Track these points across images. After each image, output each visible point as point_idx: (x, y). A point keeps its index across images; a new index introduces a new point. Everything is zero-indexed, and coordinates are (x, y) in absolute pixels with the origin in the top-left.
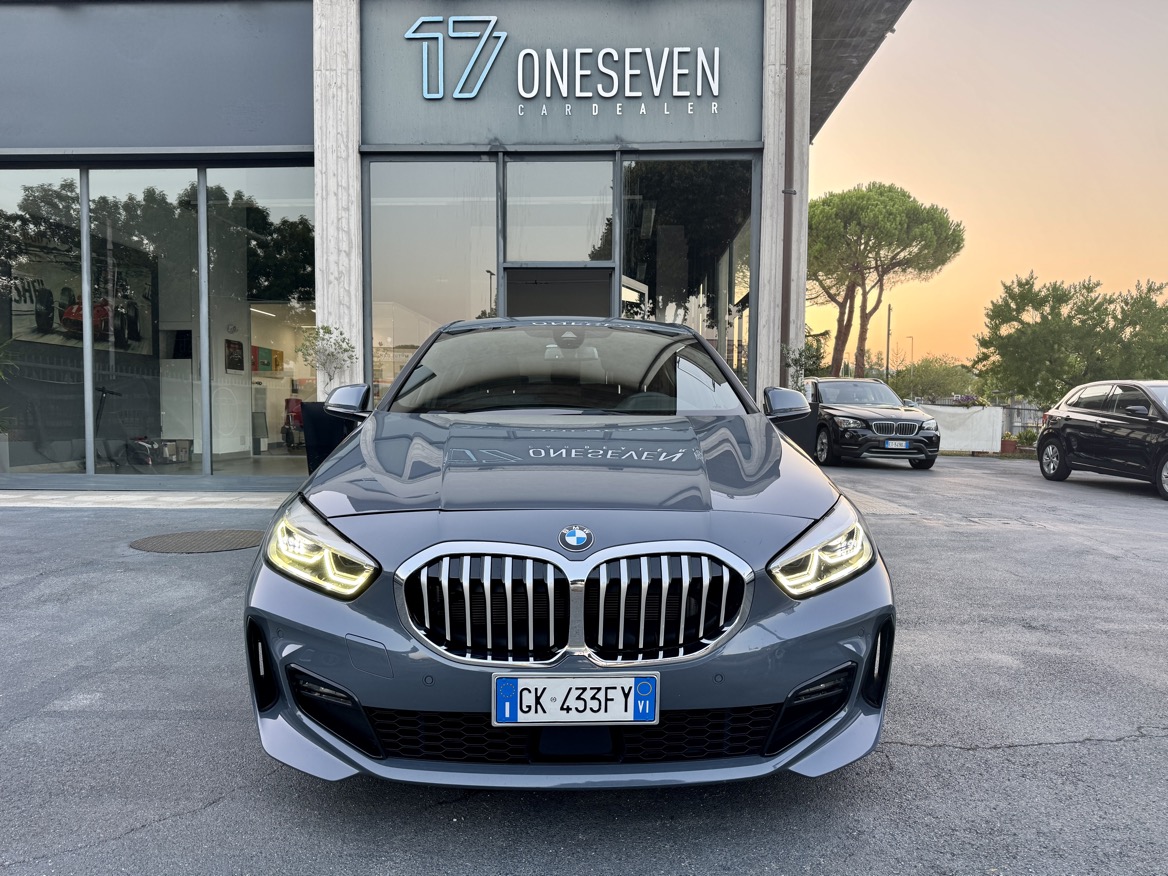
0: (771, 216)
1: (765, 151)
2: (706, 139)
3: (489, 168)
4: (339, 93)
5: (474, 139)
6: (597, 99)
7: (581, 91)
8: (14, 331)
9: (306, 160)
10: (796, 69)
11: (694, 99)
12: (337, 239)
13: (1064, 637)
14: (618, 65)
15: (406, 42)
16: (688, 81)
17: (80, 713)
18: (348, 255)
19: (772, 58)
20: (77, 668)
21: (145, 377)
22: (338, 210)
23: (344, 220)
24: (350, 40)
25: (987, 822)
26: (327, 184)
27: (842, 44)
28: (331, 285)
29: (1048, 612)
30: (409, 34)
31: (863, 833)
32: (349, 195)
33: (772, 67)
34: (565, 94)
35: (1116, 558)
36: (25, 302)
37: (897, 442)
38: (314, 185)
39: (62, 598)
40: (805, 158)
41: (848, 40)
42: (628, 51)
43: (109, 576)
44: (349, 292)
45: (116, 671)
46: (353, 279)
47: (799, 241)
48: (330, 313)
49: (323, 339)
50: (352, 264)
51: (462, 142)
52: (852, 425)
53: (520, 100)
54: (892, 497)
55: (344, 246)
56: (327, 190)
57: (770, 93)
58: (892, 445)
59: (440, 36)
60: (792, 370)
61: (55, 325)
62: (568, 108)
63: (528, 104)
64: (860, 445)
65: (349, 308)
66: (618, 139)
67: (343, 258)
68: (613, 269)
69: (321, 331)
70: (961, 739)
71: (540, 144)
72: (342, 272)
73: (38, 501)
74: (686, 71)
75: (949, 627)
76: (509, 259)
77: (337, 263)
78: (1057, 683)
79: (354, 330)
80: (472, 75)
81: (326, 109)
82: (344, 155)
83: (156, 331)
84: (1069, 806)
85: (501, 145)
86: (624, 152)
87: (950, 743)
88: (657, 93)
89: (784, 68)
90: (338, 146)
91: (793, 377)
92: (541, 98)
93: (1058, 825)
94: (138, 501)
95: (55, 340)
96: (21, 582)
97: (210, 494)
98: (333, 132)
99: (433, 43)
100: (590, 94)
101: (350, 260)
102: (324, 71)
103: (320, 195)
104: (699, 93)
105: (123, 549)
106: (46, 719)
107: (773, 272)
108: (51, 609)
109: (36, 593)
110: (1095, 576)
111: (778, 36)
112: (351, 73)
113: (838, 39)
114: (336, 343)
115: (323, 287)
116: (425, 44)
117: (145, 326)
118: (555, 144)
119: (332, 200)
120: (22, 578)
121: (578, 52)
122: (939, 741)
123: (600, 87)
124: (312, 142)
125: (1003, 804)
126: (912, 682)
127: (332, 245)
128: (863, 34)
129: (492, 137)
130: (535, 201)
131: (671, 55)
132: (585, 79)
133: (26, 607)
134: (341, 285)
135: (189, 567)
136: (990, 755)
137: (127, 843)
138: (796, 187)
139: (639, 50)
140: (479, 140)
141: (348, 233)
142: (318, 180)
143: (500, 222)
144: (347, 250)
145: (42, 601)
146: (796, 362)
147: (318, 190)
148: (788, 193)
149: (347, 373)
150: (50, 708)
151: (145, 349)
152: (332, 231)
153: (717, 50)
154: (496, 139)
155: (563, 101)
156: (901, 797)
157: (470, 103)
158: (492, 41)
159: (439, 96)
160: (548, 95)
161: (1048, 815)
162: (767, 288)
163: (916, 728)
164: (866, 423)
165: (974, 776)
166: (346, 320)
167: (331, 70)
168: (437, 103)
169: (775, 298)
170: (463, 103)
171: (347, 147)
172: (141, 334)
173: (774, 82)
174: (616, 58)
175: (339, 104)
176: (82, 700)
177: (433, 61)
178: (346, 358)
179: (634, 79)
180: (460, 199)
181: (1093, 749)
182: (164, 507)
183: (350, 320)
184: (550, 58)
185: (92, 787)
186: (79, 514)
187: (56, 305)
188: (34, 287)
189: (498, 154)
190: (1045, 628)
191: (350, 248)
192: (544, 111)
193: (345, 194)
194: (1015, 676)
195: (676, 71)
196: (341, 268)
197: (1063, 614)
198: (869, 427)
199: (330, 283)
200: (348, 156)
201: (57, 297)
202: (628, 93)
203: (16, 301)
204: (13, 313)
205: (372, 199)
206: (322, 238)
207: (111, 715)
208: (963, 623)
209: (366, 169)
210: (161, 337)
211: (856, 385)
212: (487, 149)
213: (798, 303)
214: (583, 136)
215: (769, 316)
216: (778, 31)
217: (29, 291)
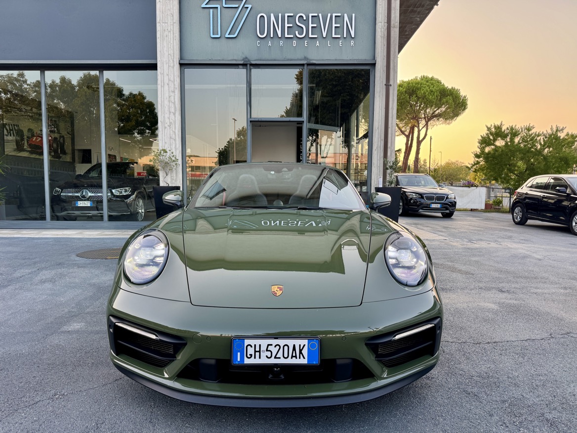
0: (379, 96)
1: (377, 65)
2: (348, 59)
3: (242, 72)
4: (169, 34)
5: (235, 58)
6: (295, 38)
7: (288, 35)
8: (5, 150)
9: (154, 67)
10: (392, 25)
11: (342, 39)
12: (169, 106)
13: (517, 296)
14: (306, 22)
15: (202, 9)
16: (340, 30)
17: (77, 332)
18: (174, 114)
19: (380, 19)
20: (69, 312)
21: (70, 173)
22: (169, 92)
23: (172, 98)
24: (174, 8)
25: (486, 373)
26: (164, 79)
27: (412, 11)
28: (166, 129)
29: (510, 284)
30: (203, 5)
31: (434, 378)
32: (174, 85)
33: (380, 24)
34: (280, 36)
35: (540, 260)
36: (11, 136)
37: (436, 205)
38: (157, 79)
39: (52, 280)
40: (396, 68)
41: (415, 9)
42: (311, 15)
43: (71, 270)
44: (175, 132)
45: (88, 313)
46: (177, 126)
47: (393, 108)
48: (165, 143)
49: (163, 156)
50: (176, 118)
51: (230, 59)
52: (414, 197)
53: (258, 38)
54: (435, 231)
55: (173, 110)
56: (163, 82)
57: (379, 37)
58: (433, 206)
59: (219, 6)
60: (389, 171)
61: (25, 147)
62: (281, 43)
63: (262, 40)
64: (418, 206)
65: (175, 140)
66: (306, 58)
67: (172, 116)
68: (303, 121)
69: (162, 152)
70: (474, 340)
71: (268, 60)
72: (171, 123)
73: (25, 234)
74: (338, 25)
75: (465, 291)
76: (252, 116)
77: (169, 118)
78: (515, 316)
79: (178, 151)
80: (234, 26)
81: (163, 42)
82: (172, 65)
83: (73, 151)
84: (521, 367)
85: (249, 60)
86: (308, 65)
87: (468, 341)
88: (324, 36)
89: (386, 24)
90: (169, 61)
91: (389, 174)
92: (268, 38)
93: (517, 374)
94: (74, 234)
95: (25, 154)
96: (30, 274)
97: (108, 230)
98: (167, 54)
99: (215, 10)
100: (292, 36)
101: (175, 117)
102: (161, 23)
103: (160, 85)
104: (345, 36)
105: (74, 257)
106: (62, 334)
107: (380, 123)
108: (48, 285)
109: (39, 278)
110: (530, 268)
111: (383, 8)
112: (175, 24)
113: (410, 9)
114: (170, 158)
115: (162, 130)
116: (211, 10)
117: (68, 146)
118: (275, 60)
119: (166, 87)
120: (30, 271)
121: (286, 15)
122: (464, 340)
123: (297, 32)
124: (156, 59)
125: (493, 366)
126: (450, 316)
127: (166, 109)
128: (423, 6)
129: (244, 56)
130: (265, 87)
131: (331, 17)
132: (290, 29)
133: (36, 285)
134: (171, 129)
135: (108, 266)
136: (486, 346)
137: (115, 385)
138: (391, 82)
139: (316, 15)
140: (238, 58)
141: (174, 103)
142: (159, 77)
143: (248, 98)
144: (174, 112)
145: (43, 282)
146: (391, 167)
147: (159, 82)
148: (388, 85)
149: (174, 172)
150: (62, 329)
151: (68, 158)
152: (166, 102)
153: (354, 15)
154: (246, 58)
155: (279, 39)
156: (449, 364)
157: (233, 40)
158: (244, 9)
159: (218, 36)
160: (272, 36)
161: (512, 370)
162: (377, 131)
163: (453, 335)
164: (421, 195)
165: (480, 355)
166: (174, 146)
167: (165, 23)
168: (217, 40)
169: (381, 136)
170: (230, 40)
171: (173, 61)
172: (66, 151)
173: (381, 31)
174: (305, 18)
175: (169, 40)
176: (76, 326)
177: (215, 19)
178: (174, 165)
179: (314, 29)
180: (229, 86)
181: (531, 343)
182: (88, 237)
183: (176, 146)
184: (273, 18)
185: (93, 363)
186: (47, 240)
187: (25, 137)
188: (15, 129)
189: (248, 65)
190: (508, 292)
191: (175, 110)
192: (270, 44)
193: (172, 84)
194: (496, 313)
195: (334, 25)
196: (171, 121)
197: (516, 286)
198: (422, 197)
199: (165, 128)
200: (174, 65)
201: (26, 133)
202: (310, 36)
203: (7, 135)
204: (5, 141)
205: (185, 86)
206: (161, 105)
207: (92, 332)
208: (471, 290)
209: (182, 72)
210: (76, 153)
211: (416, 177)
212: (242, 62)
213: (392, 138)
214: (289, 57)
215: (378, 145)
216: (383, 6)
217: (12, 130)
